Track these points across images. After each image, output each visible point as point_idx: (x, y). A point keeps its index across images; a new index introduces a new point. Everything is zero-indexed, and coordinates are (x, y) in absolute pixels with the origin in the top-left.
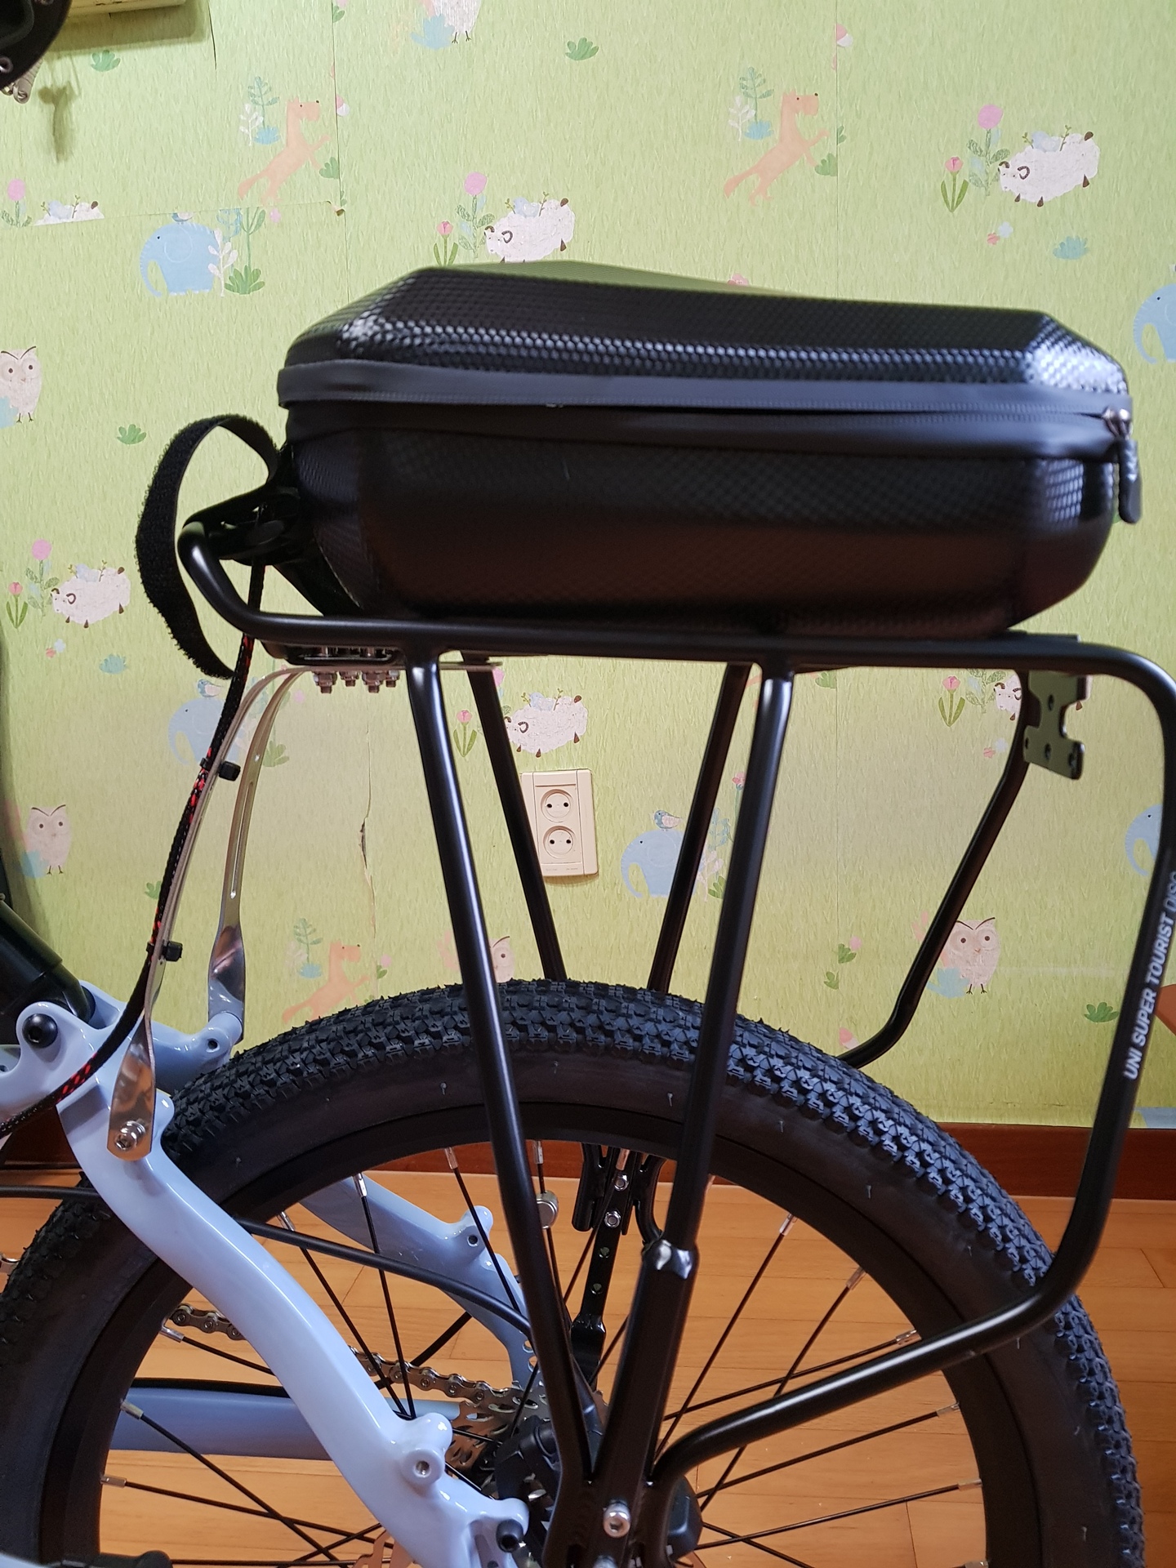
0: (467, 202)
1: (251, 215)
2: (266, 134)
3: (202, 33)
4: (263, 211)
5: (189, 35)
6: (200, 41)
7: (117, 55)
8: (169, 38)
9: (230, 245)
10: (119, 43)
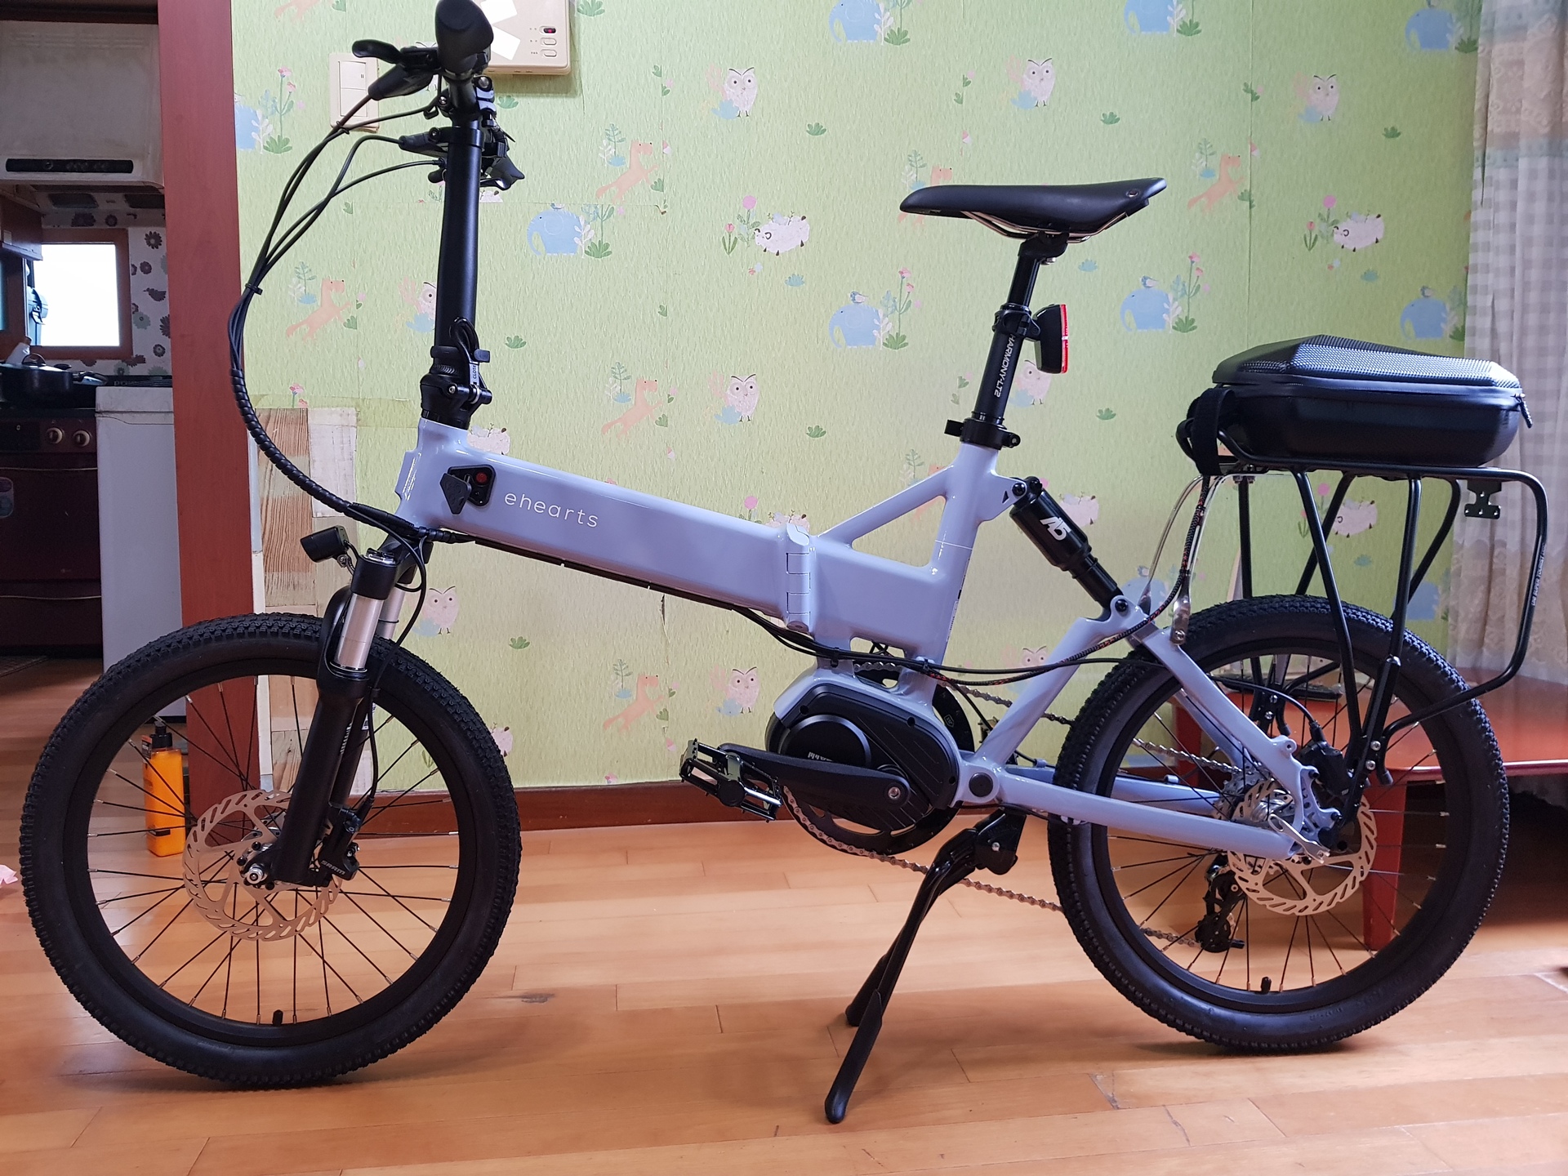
0: (744, 213)
1: (605, 210)
2: (617, 160)
3: (576, 92)
4: (613, 208)
5: (567, 93)
6: (574, 97)
7: (516, 100)
8: (553, 93)
9: (589, 226)
10: (519, 92)
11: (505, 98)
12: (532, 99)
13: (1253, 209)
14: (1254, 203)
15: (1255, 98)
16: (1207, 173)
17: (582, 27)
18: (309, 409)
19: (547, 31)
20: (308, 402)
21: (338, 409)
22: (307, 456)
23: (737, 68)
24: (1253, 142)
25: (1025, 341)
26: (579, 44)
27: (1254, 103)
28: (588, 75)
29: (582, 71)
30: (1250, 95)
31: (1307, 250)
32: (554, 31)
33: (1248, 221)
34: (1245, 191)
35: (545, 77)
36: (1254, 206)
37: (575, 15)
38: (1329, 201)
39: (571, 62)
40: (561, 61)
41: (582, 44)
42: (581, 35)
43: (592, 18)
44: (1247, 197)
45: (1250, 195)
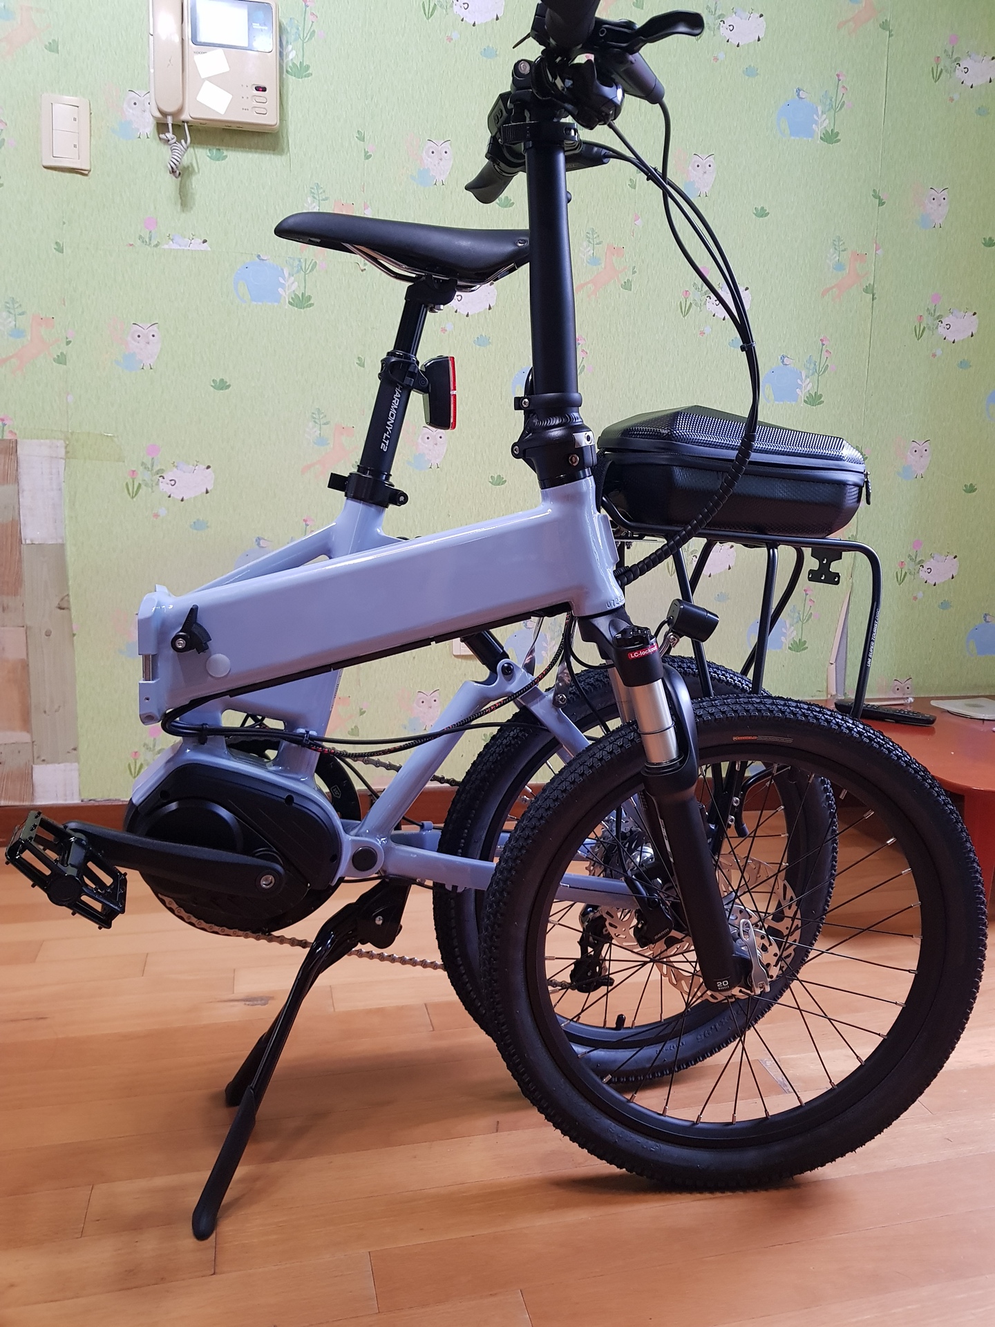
3: (283, 150)
4: (316, 262)
5: (274, 150)
6: (281, 155)
7: (225, 153)
8: (261, 149)
9: (293, 278)
10: (229, 146)
11: (214, 151)
12: (241, 153)
13: (875, 301)
14: (876, 296)
15: (881, 203)
16: (839, 266)
17: (291, 89)
18: (19, 440)
19: (258, 89)
20: (17, 433)
21: (48, 441)
22: (16, 485)
23: (435, 139)
24: (878, 242)
25: (412, 392)
26: (287, 103)
27: (881, 207)
28: (295, 135)
29: (289, 130)
30: (878, 200)
31: (916, 339)
32: (264, 89)
33: (870, 311)
34: (869, 284)
35: (253, 133)
36: (876, 298)
37: (284, 76)
38: (936, 298)
39: (280, 120)
40: (271, 119)
41: (290, 103)
42: (289, 96)
43: (300, 80)
44: (869, 290)
45: (873, 290)
